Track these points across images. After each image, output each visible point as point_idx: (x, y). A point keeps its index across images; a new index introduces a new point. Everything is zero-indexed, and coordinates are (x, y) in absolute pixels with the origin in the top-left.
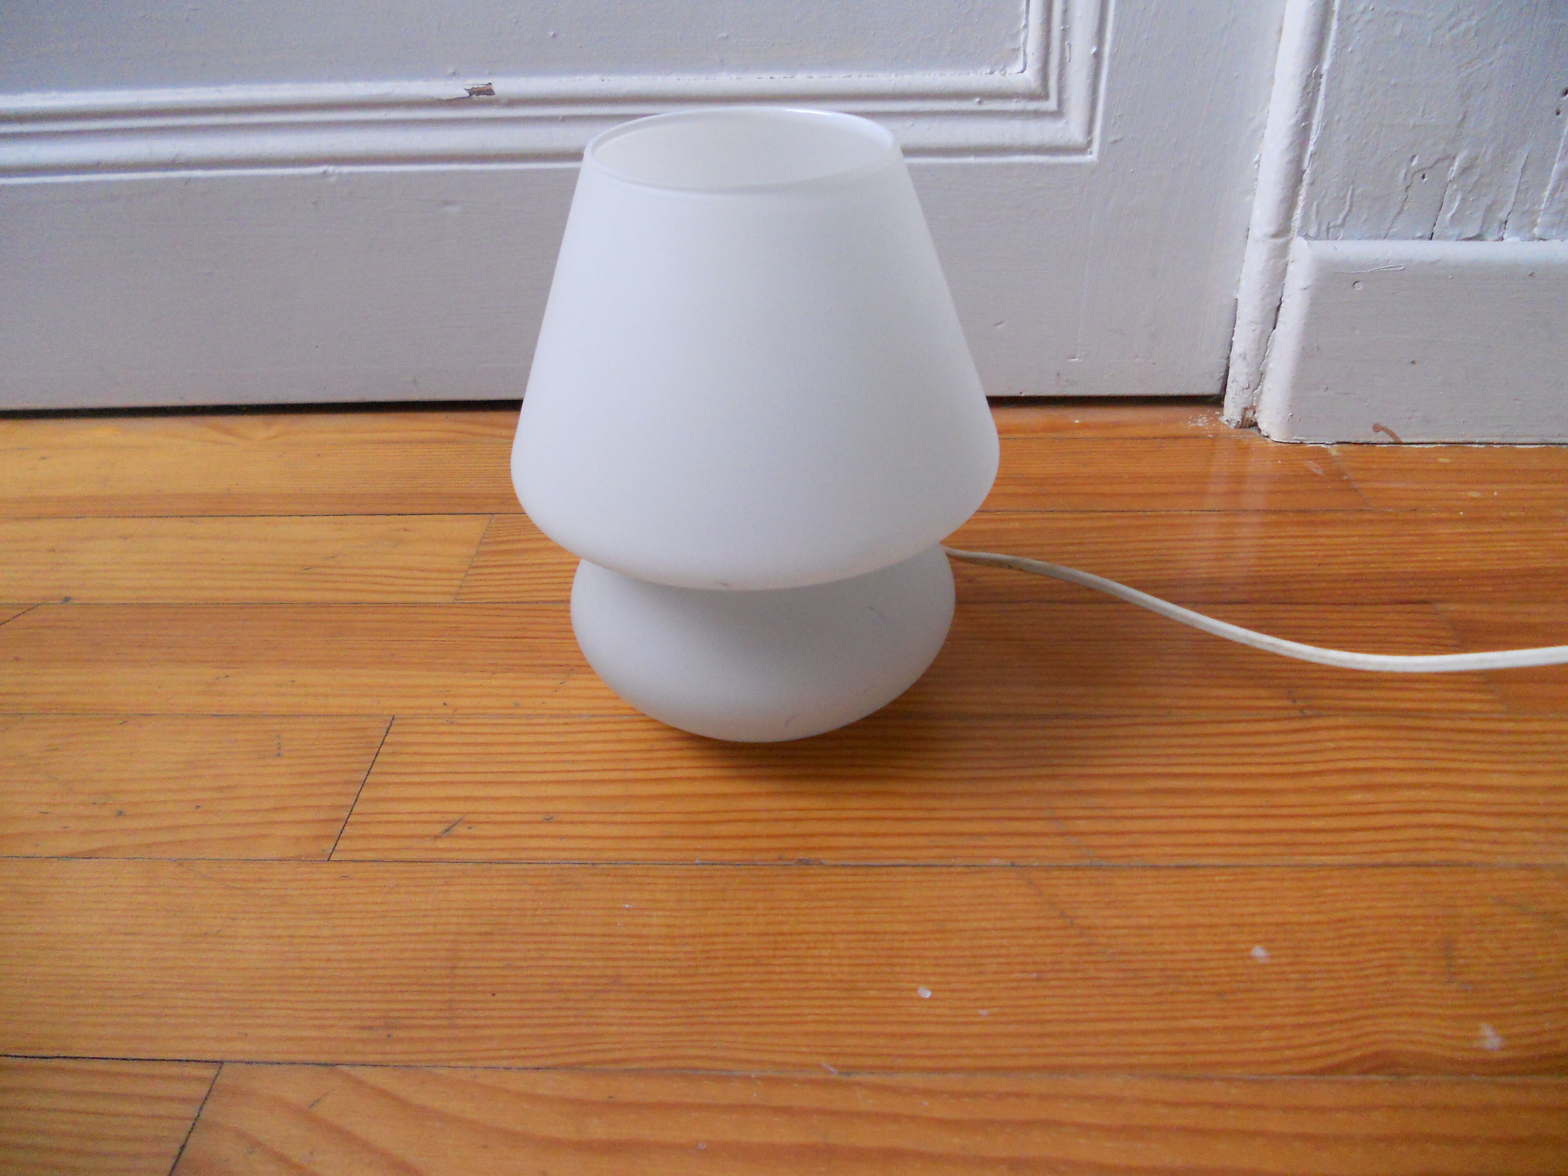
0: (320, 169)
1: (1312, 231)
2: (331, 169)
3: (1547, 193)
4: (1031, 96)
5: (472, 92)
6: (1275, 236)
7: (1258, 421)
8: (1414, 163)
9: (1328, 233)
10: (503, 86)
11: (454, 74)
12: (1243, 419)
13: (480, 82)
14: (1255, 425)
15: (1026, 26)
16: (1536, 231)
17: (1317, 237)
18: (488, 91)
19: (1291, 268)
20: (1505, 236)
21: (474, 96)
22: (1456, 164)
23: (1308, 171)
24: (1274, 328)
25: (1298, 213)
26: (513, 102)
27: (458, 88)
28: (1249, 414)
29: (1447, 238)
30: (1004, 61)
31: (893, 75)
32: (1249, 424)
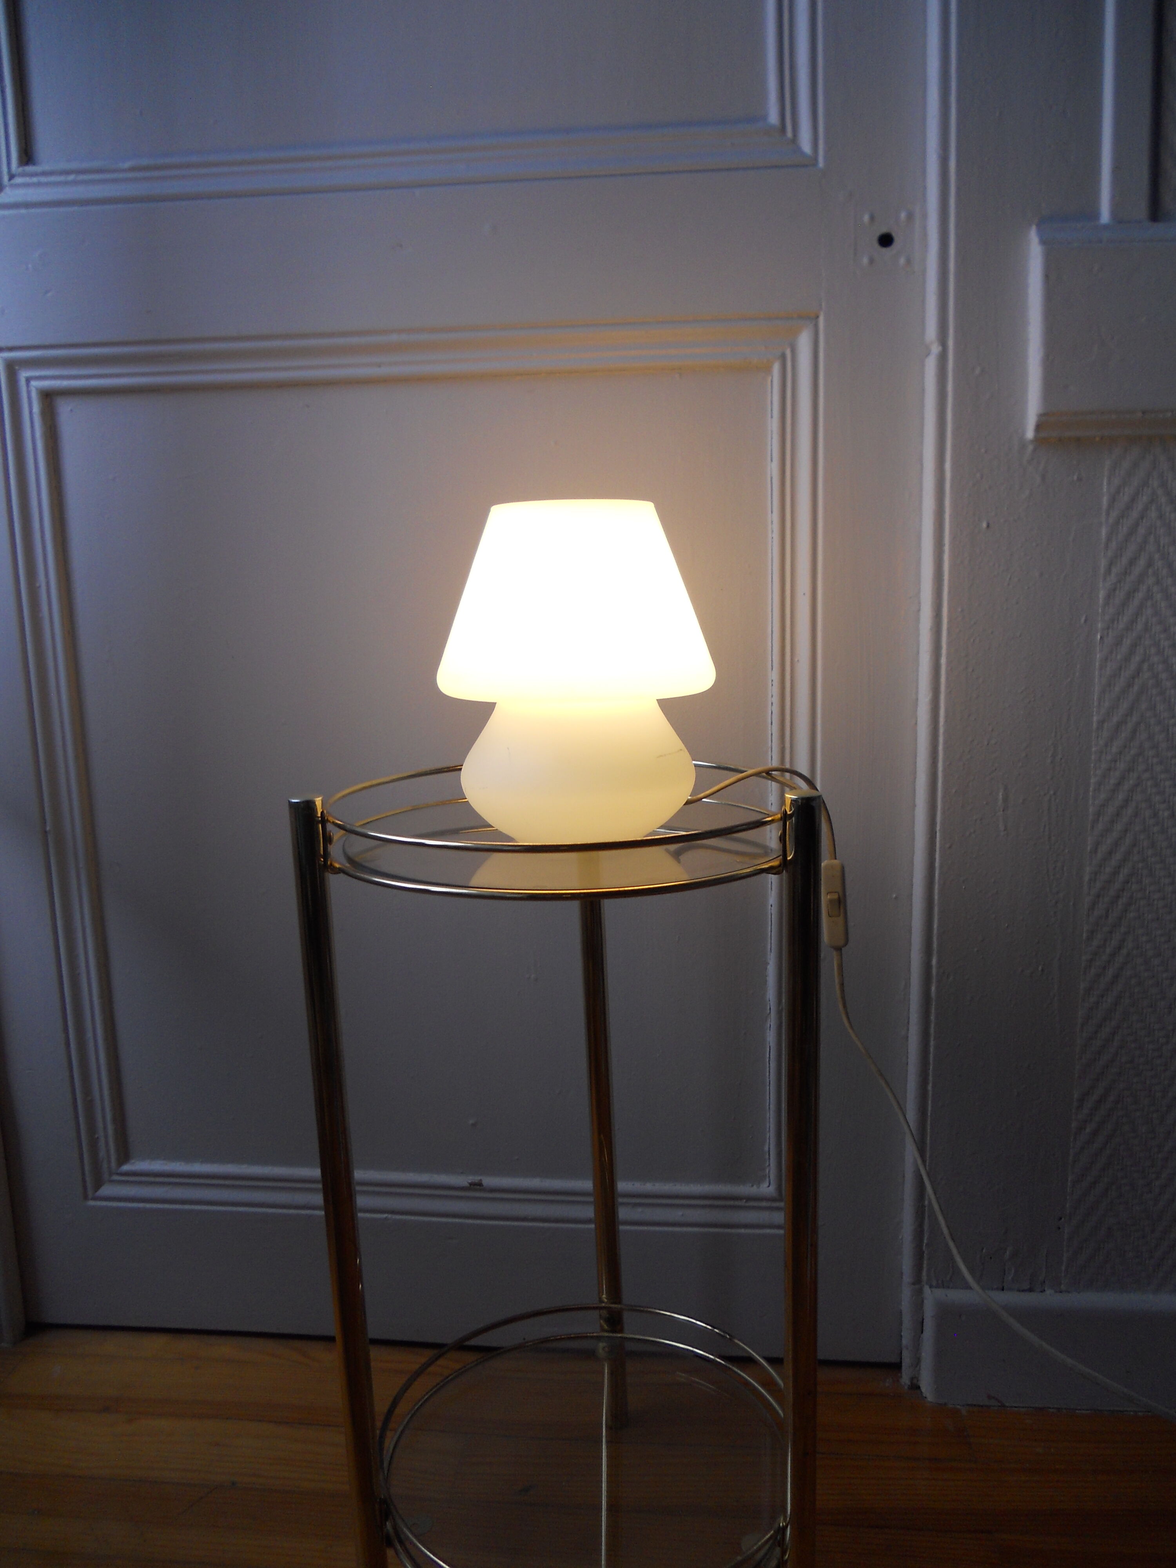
0: (385, 1216)
1: (934, 1283)
2: (390, 1216)
3: (1063, 1268)
4: (773, 1200)
5: (471, 1184)
6: (914, 1284)
7: (920, 1385)
8: (984, 1251)
9: (943, 1285)
10: (489, 1181)
11: (462, 1173)
12: (912, 1383)
13: (476, 1179)
14: (919, 1388)
15: (769, 1165)
16: (1063, 1287)
17: (937, 1287)
18: (480, 1184)
19: (925, 1301)
20: (1046, 1289)
21: (472, 1186)
22: (1008, 1253)
23: (926, 1252)
24: (922, 1332)
25: (924, 1273)
26: (492, 1190)
27: (462, 1180)
28: (915, 1381)
29: (1010, 1289)
30: (759, 1181)
31: (699, 1185)
32: (915, 1387)
